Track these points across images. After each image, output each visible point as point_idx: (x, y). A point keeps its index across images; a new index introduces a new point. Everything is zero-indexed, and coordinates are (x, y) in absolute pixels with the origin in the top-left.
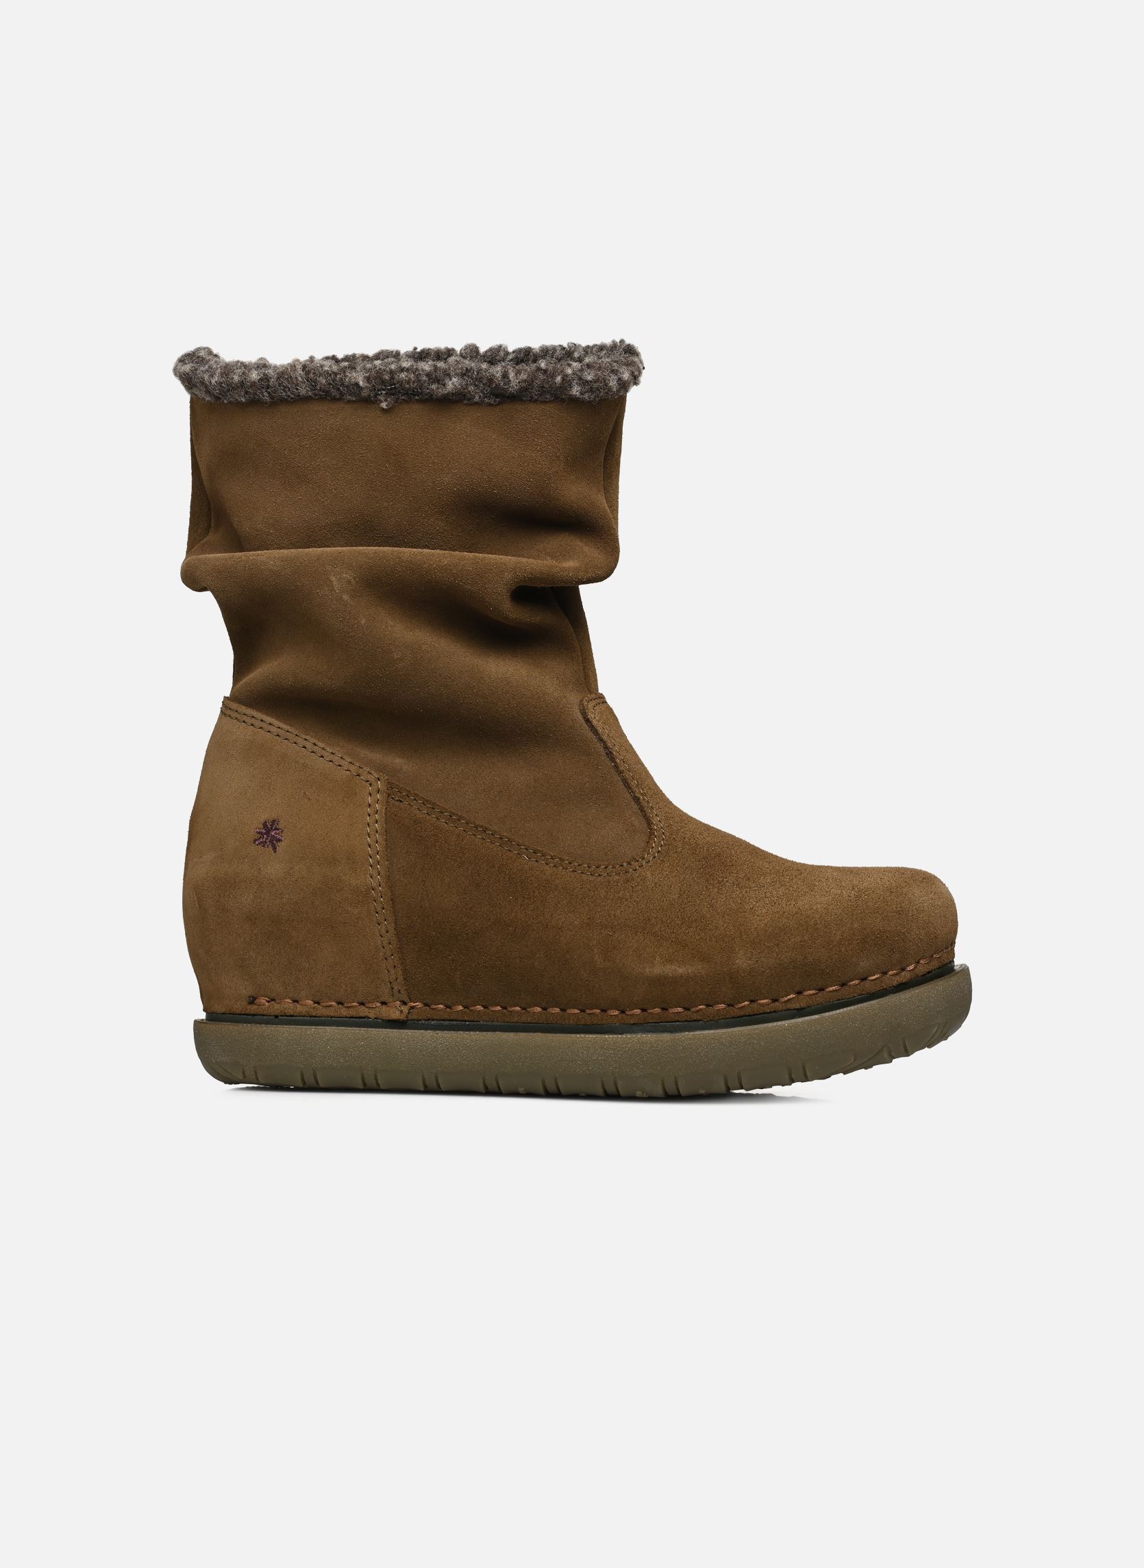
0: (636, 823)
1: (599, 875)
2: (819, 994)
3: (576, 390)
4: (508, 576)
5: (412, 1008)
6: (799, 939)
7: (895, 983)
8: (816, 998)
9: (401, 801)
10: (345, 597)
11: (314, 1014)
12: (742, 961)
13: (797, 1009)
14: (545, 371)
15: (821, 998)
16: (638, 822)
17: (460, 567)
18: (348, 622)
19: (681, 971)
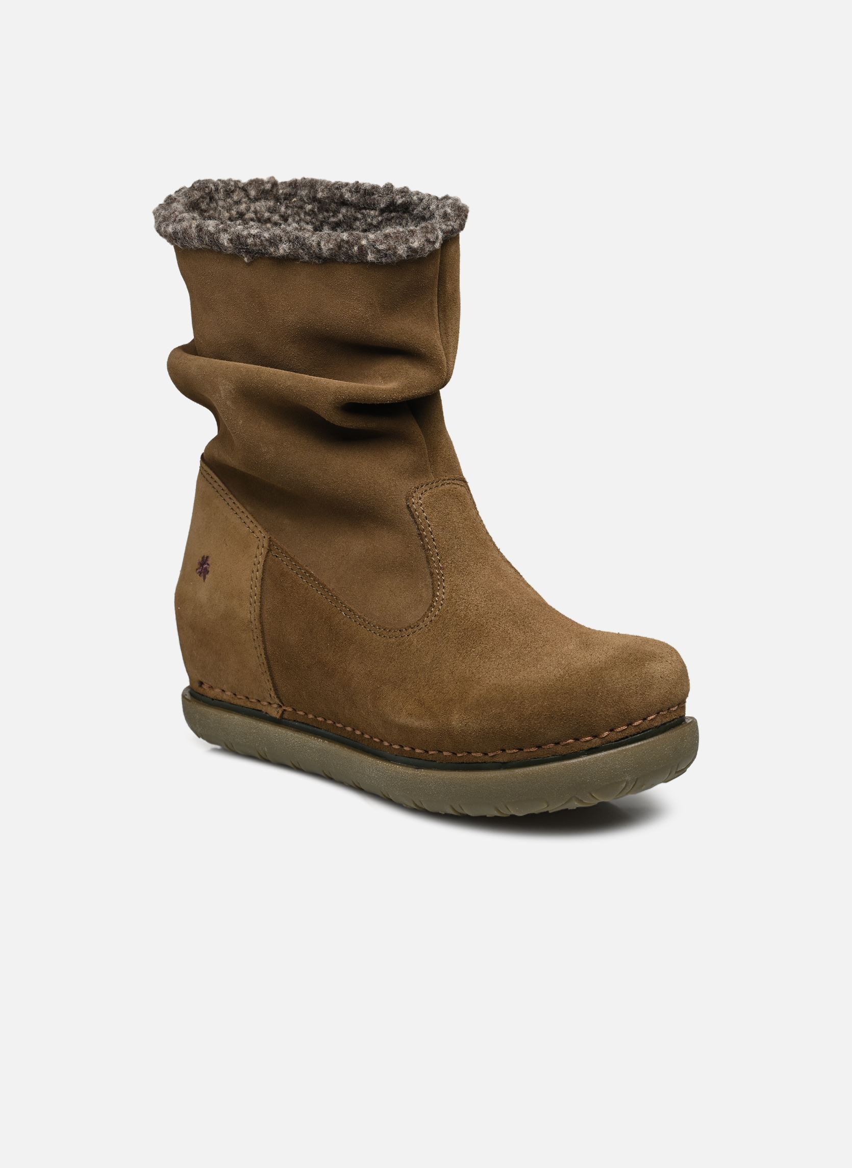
0: (424, 595)
1: (384, 637)
2: (519, 753)
3: (370, 257)
4: (331, 398)
5: (285, 710)
6: (498, 710)
7: (586, 748)
8: (516, 756)
9: (277, 556)
10: (228, 403)
11: (232, 702)
12: (456, 721)
13: (501, 763)
14: (348, 242)
15: (520, 756)
16: (426, 594)
17: (298, 389)
18: (231, 422)
19: (417, 724)
